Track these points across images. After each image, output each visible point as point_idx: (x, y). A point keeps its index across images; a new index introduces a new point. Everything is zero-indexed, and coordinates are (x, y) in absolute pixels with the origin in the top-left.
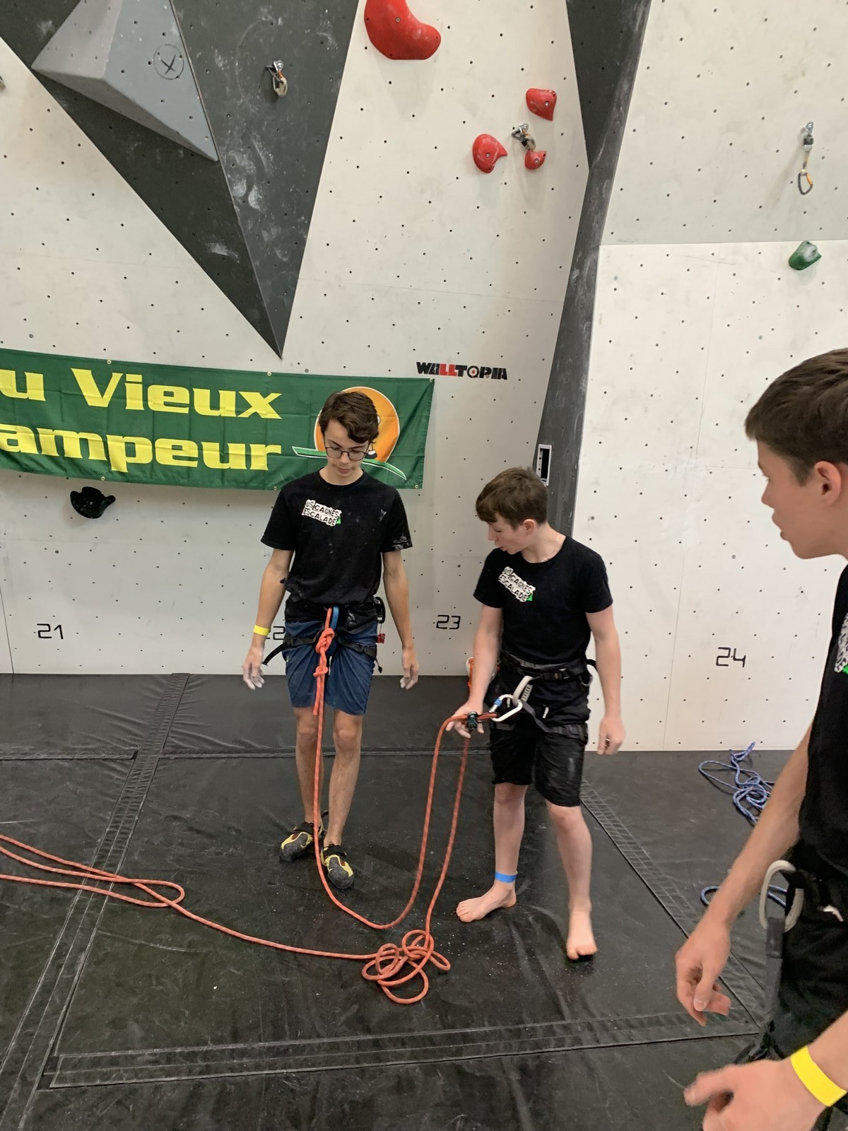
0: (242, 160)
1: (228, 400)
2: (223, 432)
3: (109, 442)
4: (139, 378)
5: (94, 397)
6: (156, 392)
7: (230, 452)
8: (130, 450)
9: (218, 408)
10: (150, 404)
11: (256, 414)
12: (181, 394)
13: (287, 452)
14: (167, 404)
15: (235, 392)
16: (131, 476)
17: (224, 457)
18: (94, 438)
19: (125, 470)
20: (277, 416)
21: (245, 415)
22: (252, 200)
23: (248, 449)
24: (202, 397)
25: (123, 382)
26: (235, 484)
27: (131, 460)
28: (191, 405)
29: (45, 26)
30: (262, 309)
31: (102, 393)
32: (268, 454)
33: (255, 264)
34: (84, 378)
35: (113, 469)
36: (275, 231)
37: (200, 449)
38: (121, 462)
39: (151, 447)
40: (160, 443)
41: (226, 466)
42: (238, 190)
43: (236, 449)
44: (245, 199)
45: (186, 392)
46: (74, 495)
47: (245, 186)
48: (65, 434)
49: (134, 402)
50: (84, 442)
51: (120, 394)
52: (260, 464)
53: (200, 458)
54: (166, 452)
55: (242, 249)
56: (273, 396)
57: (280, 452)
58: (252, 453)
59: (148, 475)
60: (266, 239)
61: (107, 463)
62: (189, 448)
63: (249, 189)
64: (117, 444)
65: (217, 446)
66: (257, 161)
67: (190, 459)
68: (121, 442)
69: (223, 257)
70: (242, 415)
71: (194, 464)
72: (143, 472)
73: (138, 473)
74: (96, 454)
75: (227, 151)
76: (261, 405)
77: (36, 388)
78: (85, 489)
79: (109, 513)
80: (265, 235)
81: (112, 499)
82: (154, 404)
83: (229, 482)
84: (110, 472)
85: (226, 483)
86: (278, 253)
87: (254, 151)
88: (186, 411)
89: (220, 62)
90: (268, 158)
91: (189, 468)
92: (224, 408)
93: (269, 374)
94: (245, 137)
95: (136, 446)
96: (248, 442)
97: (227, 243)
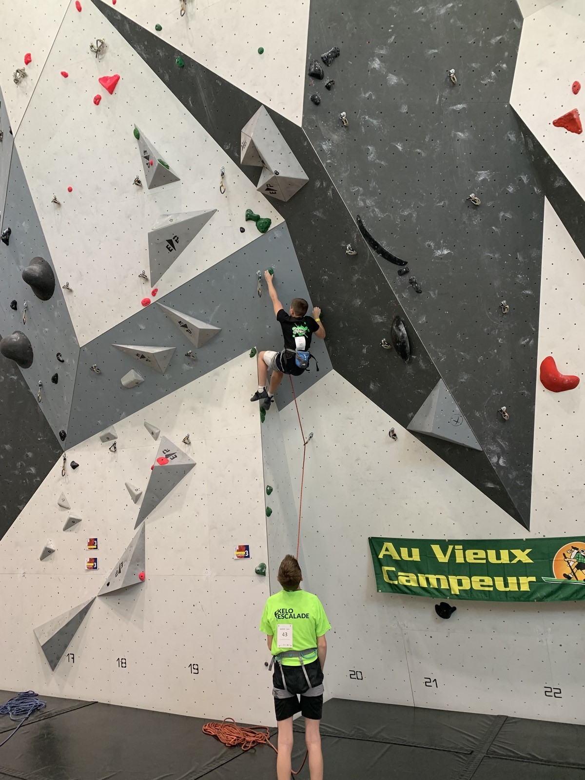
0: (493, 448)
1: (504, 554)
2: (503, 571)
3: (450, 580)
4: (461, 547)
5: (442, 558)
6: (470, 553)
7: (509, 582)
8: (460, 583)
9: (500, 559)
10: (467, 559)
11: (520, 561)
12: (481, 553)
13: (539, 580)
14: (475, 559)
15: (507, 551)
16: (461, 596)
17: (506, 585)
18: (442, 577)
19: (458, 593)
20: (531, 561)
21: (515, 561)
22: (501, 462)
23: (518, 580)
24: (492, 554)
25: (454, 549)
26: (513, 599)
27: (461, 588)
28: (487, 559)
29: (410, 415)
30: (515, 509)
31: (445, 555)
32: (529, 582)
33: (508, 489)
34: (436, 549)
35: (452, 593)
36: (514, 473)
37: (494, 581)
38: (456, 589)
39: (469, 581)
40: (474, 578)
41: (507, 589)
42: (494, 460)
43: (512, 580)
44: (498, 463)
45: (483, 552)
46: (437, 606)
47: (497, 458)
48: (430, 576)
49: (460, 559)
50: (438, 580)
51: (453, 555)
52: (525, 587)
53: (494, 586)
54: (476, 583)
55: (500, 484)
56: (528, 551)
57: (535, 581)
58: (520, 582)
59: (470, 596)
60: (511, 478)
61: (449, 590)
62: (488, 580)
63: (499, 458)
64: (453, 580)
65: (502, 578)
66: (501, 447)
67: (489, 586)
68: (455, 579)
69: (493, 488)
70: (512, 562)
71: (491, 589)
72: (467, 594)
73: (465, 595)
74: (444, 586)
75: (486, 446)
76: (522, 556)
77: (416, 556)
78: (442, 603)
79: (454, 616)
80: (510, 476)
81: (454, 609)
82: (469, 559)
83: (510, 598)
84: (452, 594)
85: (509, 599)
86: (518, 482)
87: (498, 443)
88: (484, 561)
89: (477, 414)
90: (505, 444)
91: (489, 591)
92: (503, 559)
93: (524, 539)
94: (494, 439)
95: (463, 581)
96: (518, 576)
97: (493, 482)
